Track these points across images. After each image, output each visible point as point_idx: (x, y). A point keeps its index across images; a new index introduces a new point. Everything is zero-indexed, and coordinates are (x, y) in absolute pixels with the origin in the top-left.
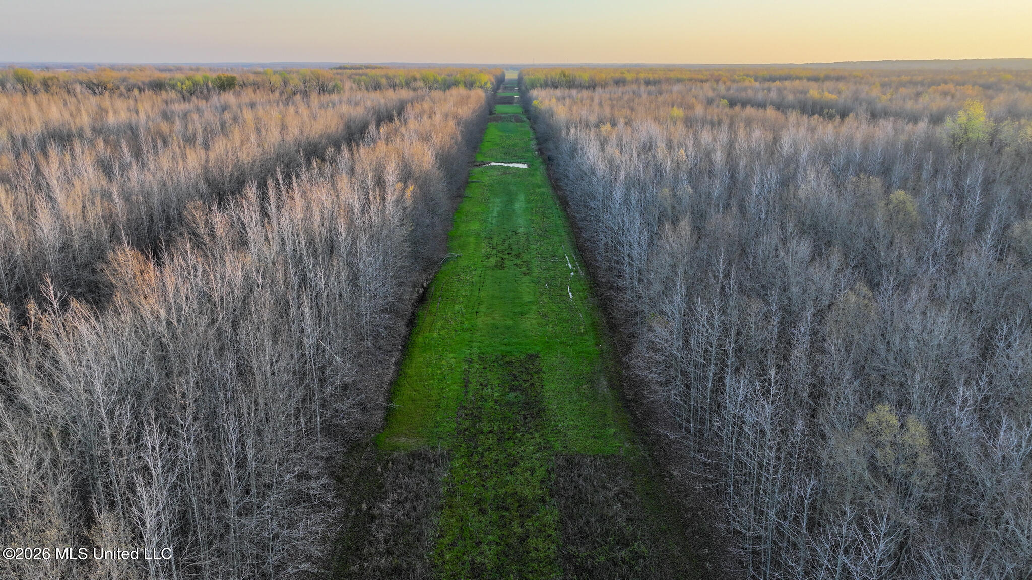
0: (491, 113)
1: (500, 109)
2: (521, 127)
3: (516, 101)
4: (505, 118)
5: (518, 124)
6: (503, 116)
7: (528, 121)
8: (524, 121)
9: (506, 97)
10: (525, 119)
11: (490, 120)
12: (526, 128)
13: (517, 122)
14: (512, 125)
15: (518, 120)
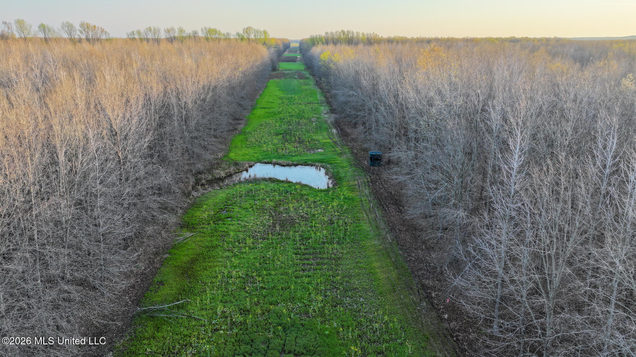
0: (274, 69)
1: (283, 66)
2: (306, 85)
3: (298, 59)
4: (288, 74)
5: (302, 81)
6: (286, 72)
7: (311, 77)
8: (307, 78)
9: (289, 57)
10: (308, 76)
11: (272, 77)
12: (310, 86)
13: (301, 79)
14: (295, 82)
15: (301, 77)
